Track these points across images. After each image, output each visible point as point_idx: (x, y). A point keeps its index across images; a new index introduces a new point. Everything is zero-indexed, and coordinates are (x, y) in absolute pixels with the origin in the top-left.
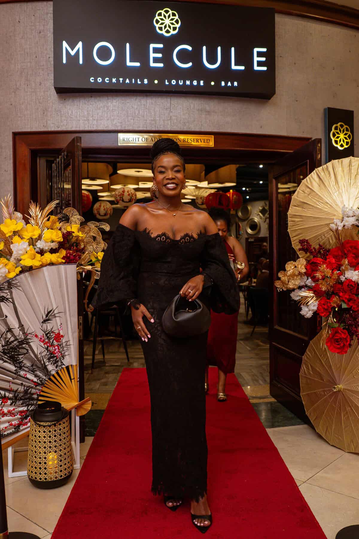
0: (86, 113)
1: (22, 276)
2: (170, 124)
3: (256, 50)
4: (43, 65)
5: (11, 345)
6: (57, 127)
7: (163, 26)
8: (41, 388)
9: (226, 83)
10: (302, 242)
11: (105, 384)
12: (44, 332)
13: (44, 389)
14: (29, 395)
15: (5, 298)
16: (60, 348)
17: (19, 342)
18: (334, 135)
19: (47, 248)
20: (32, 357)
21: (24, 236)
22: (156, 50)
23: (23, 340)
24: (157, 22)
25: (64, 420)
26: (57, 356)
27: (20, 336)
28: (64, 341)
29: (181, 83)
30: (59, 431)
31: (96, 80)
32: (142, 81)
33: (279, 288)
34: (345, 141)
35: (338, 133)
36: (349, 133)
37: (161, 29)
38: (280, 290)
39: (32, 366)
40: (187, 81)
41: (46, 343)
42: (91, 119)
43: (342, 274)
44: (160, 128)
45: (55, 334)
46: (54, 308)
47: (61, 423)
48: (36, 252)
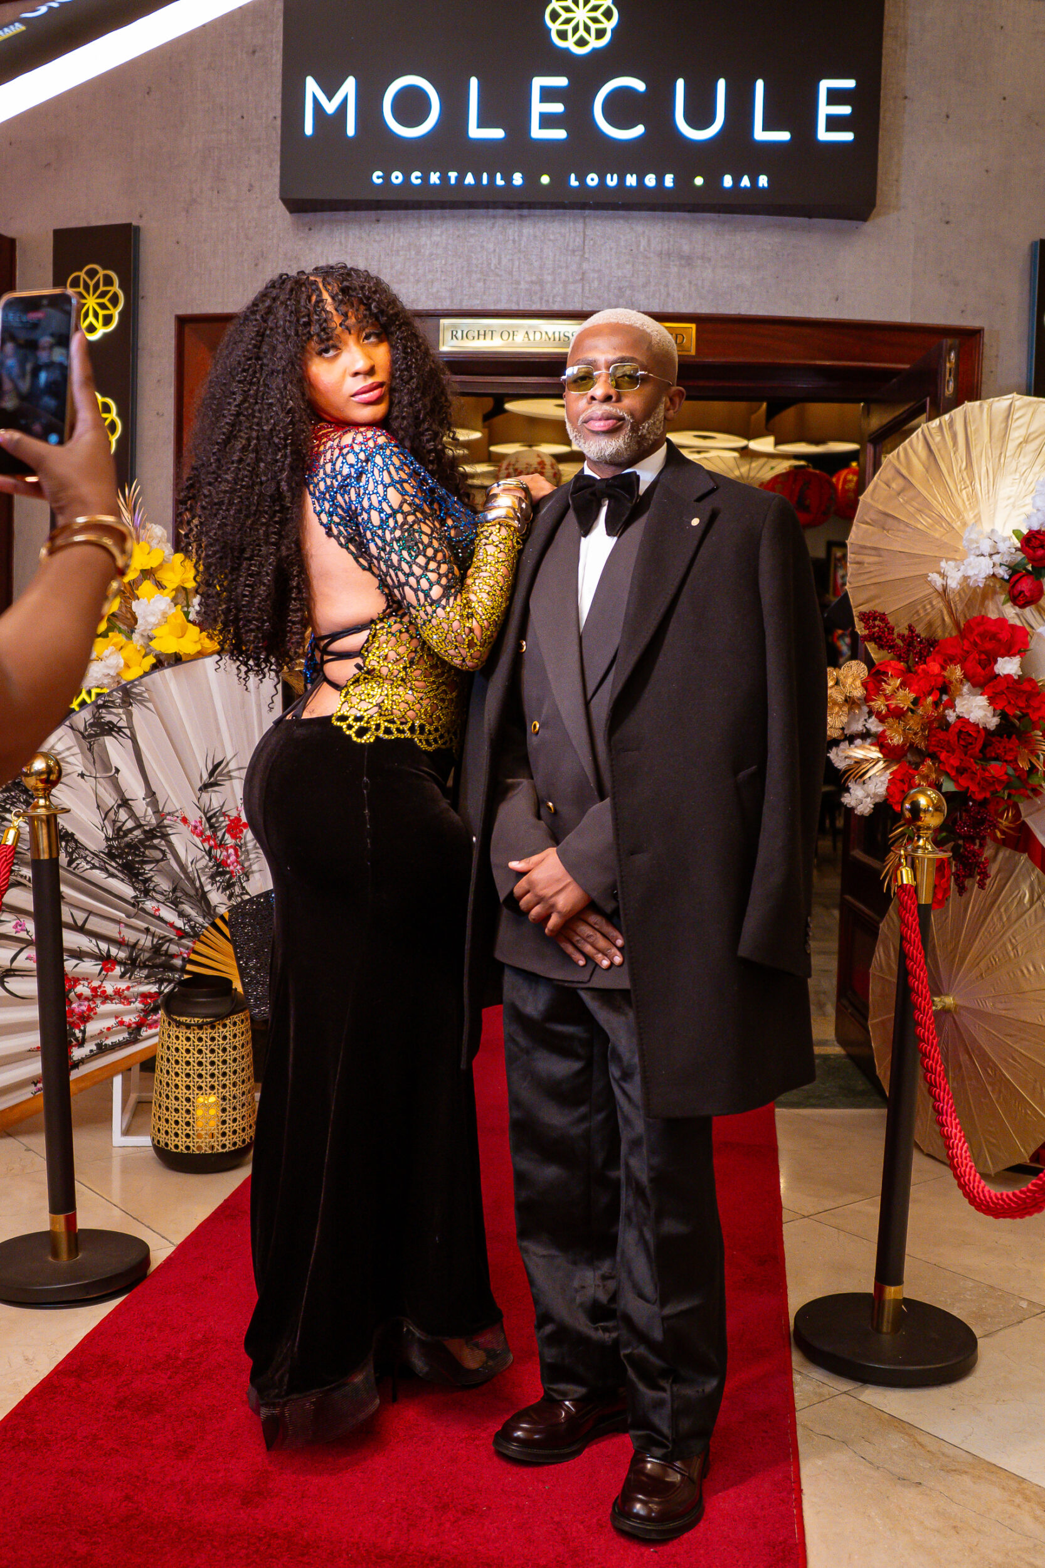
1: (156, 675)
2: (580, 291)
3: (825, 85)
4: (259, 139)
5: (126, 839)
7: (569, 28)
8: (190, 944)
9: (737, 180)
10: (866, 617)
12: (205, 814)
13: (200, 947)
14: (163, 958)
15: (115, 726)
16: (240, 854)
17: (145, 832)
20: (173, 869)
21: (165, 583)
22: (548, 95)
23: (154, 829)
24: (555, 16)
25: (235, 1018)
26: (231, 872)
27: (148, 819)
29: (612, 181)
30: (221, 1042)
31: (387, 178)
32: (508, 178)
37: (563, 35)
39: (174, 890)
40: (629, 176)
41: (208, 839)
43: (951, 705)
44: (554, 302)
45: (230, 820)
46: (229, 758)
47: (227, 1022)
48: (189, 621)
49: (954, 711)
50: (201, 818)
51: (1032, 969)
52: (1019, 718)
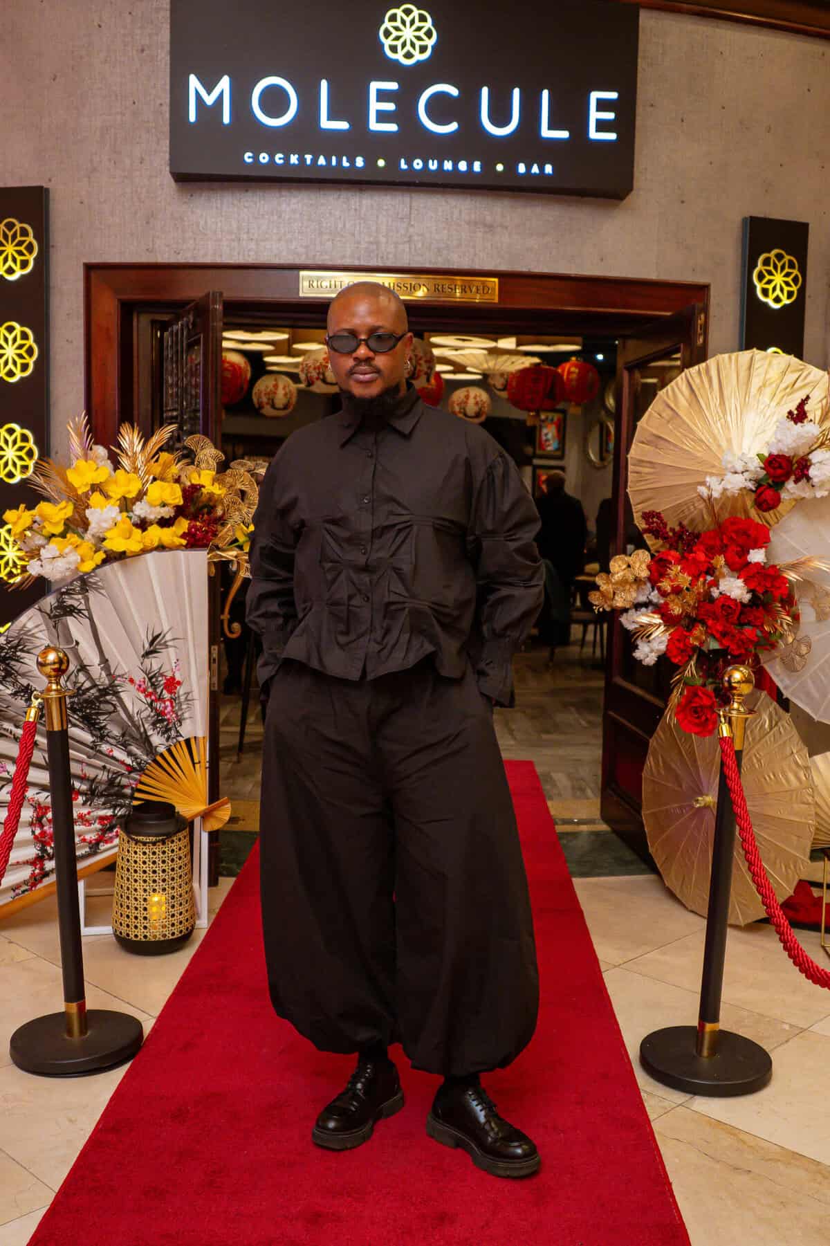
0: (234, 225)
1: (107, 568)
2: (407, 250)
3: (595, 96)
4: (148, 121)
5: (85, 697)
6: (175, 253)
7: (399, 43)
8: (137, 777)
9: (529, 168)
10: (647, 516)
12: (147, 675)
13: (145, 779)
14: (116, 788)
15: (75, 608)
16: (174, 705)
17: (99, 690)
18: (761, 276)
19: (152, 517)
20: (122, 718)
21: (110, 494)
22: (382, 96)
23: (107, 688)
24: (387, 34)
25: (180, 835)
26: (169, 719)
27: (102, 680)
28: (181, 692)
29: (433, 165)
30: (170, 854)
31: (256, 158)
32: (352, 162)
33: (596, 606)
34: (786, 289)
35: (770, 273)
36: (795, 272)
37: (394, 49)
38: (599, 609)
39: (123, 735)
40: (446, 162)
41: (150, 695)
42: (245, 236)
43: (715, 584)
44: (387, 259)
45: (166, 679)
46: (166, 629)
47: (175, 838)
48: (133, 524)
49: (718, 589)
50: (144, 678)
51: (772, 777)
52: (763, 594)
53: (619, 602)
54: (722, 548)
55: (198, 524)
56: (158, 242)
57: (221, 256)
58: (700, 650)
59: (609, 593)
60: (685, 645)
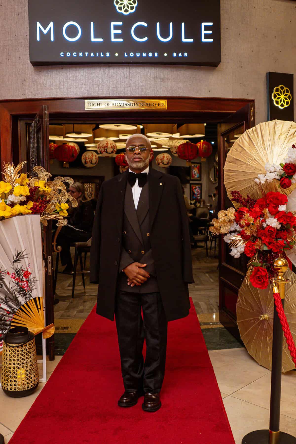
0: (58, 83)
2: (129, 90)
3: (203, 24)
4: (22, 43)
6: (34, 94)
7: (122, 6)
8: (12, 316)
10: (233, 193)
11: (82, 311)
12: (15, 270)
13: (16, 317)
14: (3, 321)
16: (28, 283)
18: (275, 96)
19: (16, 201)
20: (5, 290)
22: (116, 27)
24: (117, 2)
25: (30, 342)
26: (26, 290)
28: (31, 277)
29: (138, 55)
30: (26, 351)
31: (65, 54)
32: (105, 54)
33: (213, 233)
34: (286, 101)
35: (279, 95)
36: (289, 94)
37: (120, 8)
38: (214, 234)
39: (6, 298)
40: (143, 53)
42: (62, 87)
43: (265, 221)
44: (121, 94)
45: (24, 272)
46: (23, 251)
47: (27, 344)
48: (7, 205)
49: (266, 223)
50: (14, 272)
51: (294, 306)
52: (286, 225)
53: (222, 231)
54: (267, 205)
55: (37, 203)
56: (27, 91)
57: (53, 95)
58: (259, 251)
59: (218, 227)
60: (252, 248)
